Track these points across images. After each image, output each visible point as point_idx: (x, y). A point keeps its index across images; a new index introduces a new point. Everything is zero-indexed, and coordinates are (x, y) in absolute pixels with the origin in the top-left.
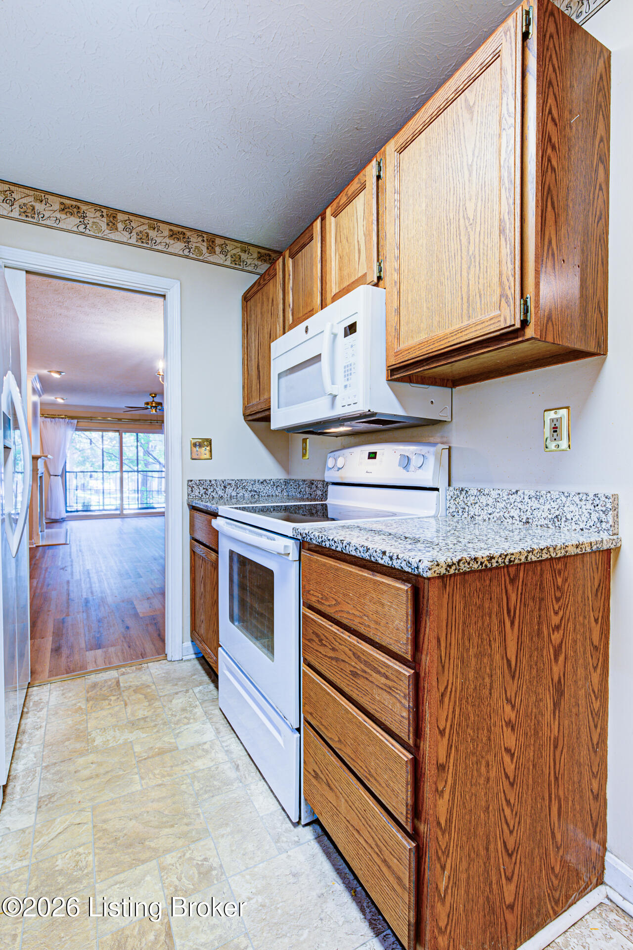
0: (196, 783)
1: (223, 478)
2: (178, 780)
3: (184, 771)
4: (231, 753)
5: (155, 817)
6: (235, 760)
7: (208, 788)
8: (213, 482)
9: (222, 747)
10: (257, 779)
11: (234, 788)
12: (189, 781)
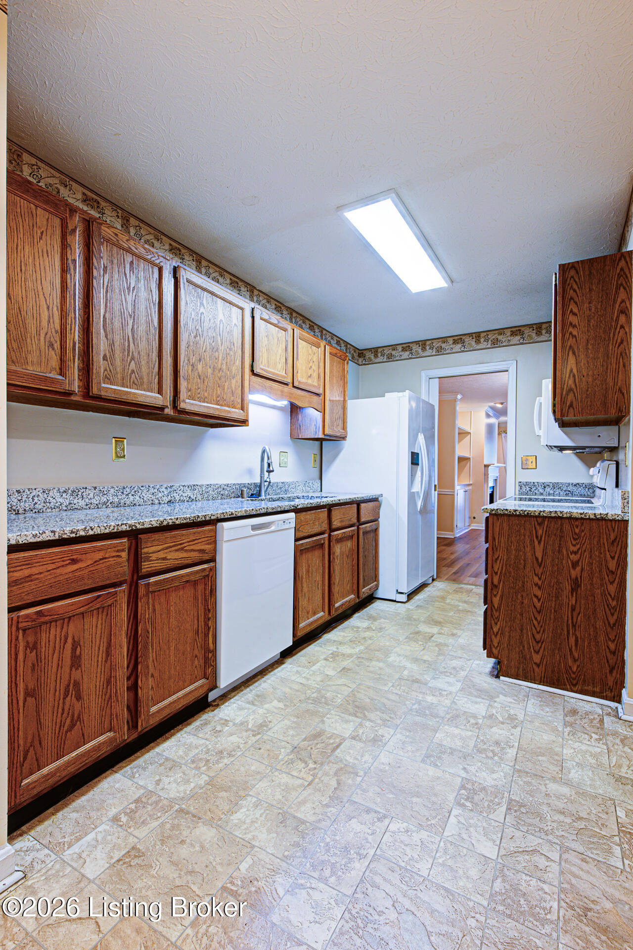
1: (544, 481)
8: (536, 484)
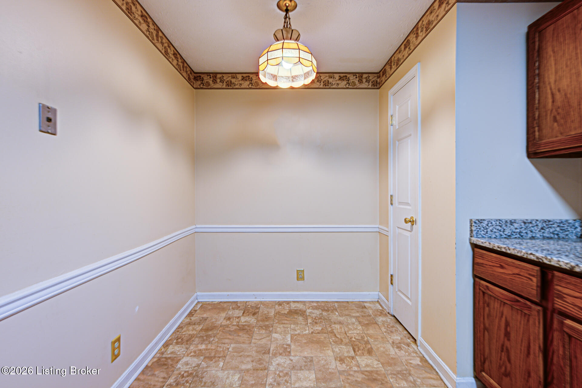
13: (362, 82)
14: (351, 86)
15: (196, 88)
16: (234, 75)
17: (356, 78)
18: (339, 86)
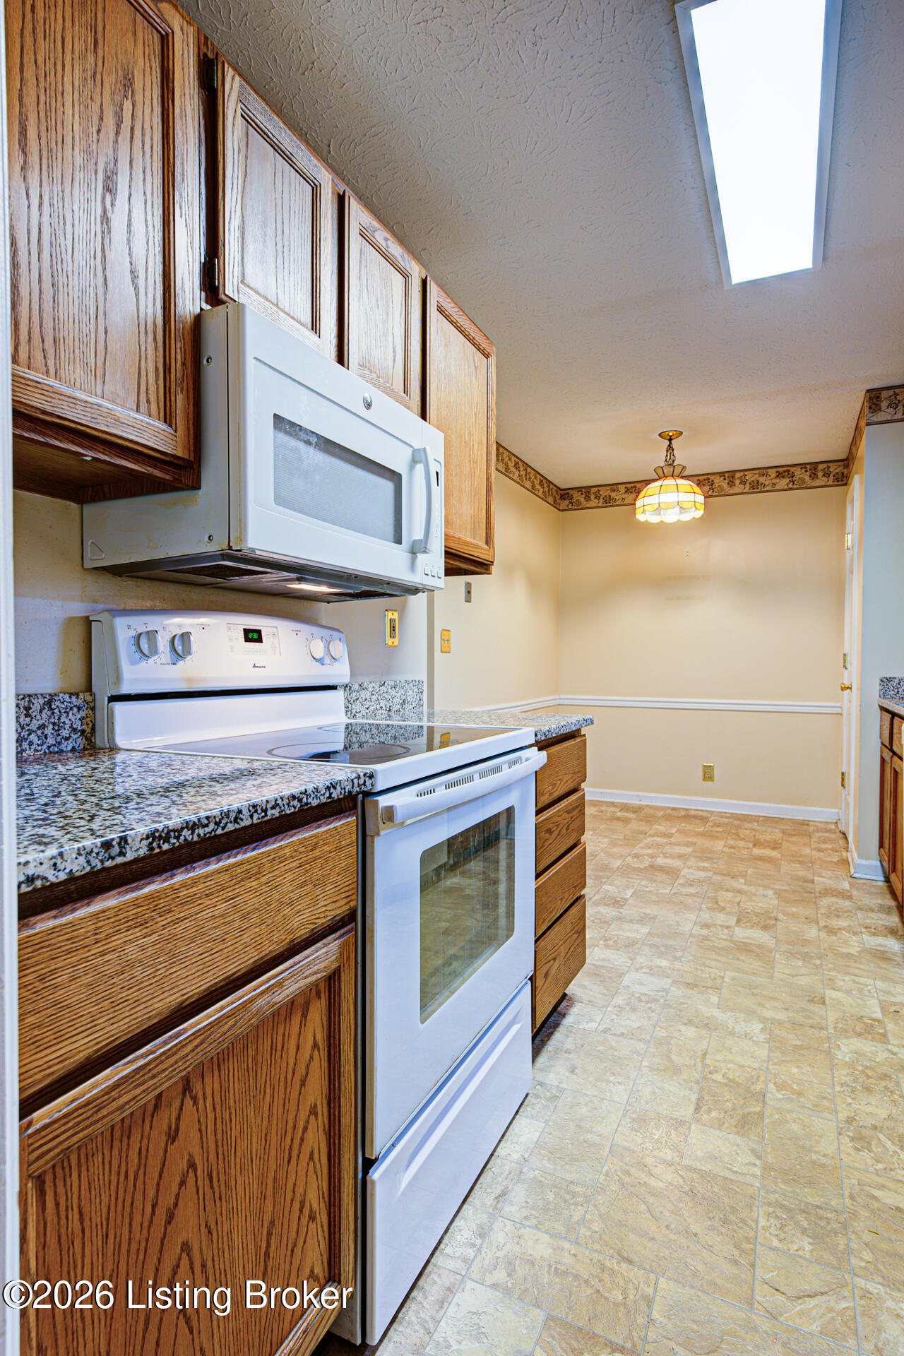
0: (575, 1219)
2: (597, 1246)
3: (575, 1255)
4: (480, 1227)
5: (661, 1212)
6: (491, 1210)
7: (568, 1197)
9: (479, 1251)
10: (499, 1161)
11: (536, 1172)
12: (583, 1230)
13: (817, 478)
14: (795, 484)
15: (563, 511)
16: (614, 486)
17: (806, 471)
18: (777, 488)
